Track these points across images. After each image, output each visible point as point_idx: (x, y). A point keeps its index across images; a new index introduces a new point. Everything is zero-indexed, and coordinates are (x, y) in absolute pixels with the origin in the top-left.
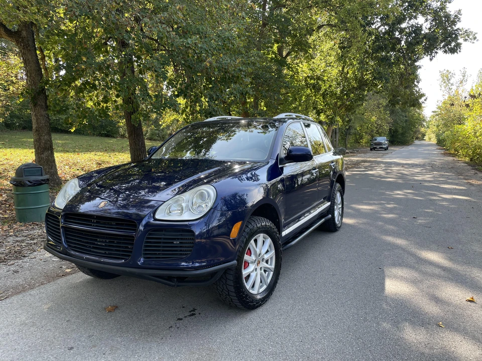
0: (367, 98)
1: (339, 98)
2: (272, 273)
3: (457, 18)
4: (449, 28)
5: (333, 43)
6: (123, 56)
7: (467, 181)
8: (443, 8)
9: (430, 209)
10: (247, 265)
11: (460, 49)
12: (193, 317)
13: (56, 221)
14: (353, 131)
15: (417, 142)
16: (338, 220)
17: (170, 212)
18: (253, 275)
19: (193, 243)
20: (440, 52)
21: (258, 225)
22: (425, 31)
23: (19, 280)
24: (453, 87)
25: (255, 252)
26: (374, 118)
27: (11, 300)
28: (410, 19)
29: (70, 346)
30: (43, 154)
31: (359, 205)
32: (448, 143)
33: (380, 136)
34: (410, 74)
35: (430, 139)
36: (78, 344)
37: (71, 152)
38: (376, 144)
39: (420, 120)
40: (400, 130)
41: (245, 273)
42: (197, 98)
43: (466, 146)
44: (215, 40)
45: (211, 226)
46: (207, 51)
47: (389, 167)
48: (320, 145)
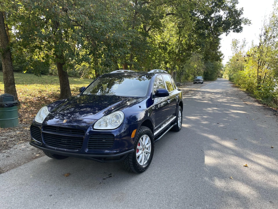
0: (192, 55)
1: (177, 55)
2: (149, 154)
3: (241, 12)
4: (237, 18)
5: (174, 24)
6: (58, 31)
7: (244, 103)
8: (234, 7)
9: (226, 118)
10: (138, 151)
11: (242, 30)
12: (111, 178)
13: (39, 130)
14: (184, 73)
15: (218, 79)
16: (180, 126)
17: (101, 125)
18: (141, 156)
19: (113, 141)
20: (231, 31)
21: (143, 131)
22: (224, 19)
23: (11, 161)
24: (238, 49)
25: (142, 144)
26: (196, 66)
27: (10, 172)
28: (216, 12)
29: (50, 194)
30: (9, 87)
31: (190, 116)
32: (235, 80)
33: (199, 75)
34: (215, 43)
35: (225, 77)
36: (54, 193)
37: (21, 84)
38: (197, 80)
39: (220, 67)
40: (210, 73)
41: (137, 155)
42: (100, 56)
43: (244, 82)
44: (111, 23)
45: (121, 132)
46: (106, 29)
47: (204, 94)
48: (169, 84)
